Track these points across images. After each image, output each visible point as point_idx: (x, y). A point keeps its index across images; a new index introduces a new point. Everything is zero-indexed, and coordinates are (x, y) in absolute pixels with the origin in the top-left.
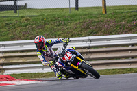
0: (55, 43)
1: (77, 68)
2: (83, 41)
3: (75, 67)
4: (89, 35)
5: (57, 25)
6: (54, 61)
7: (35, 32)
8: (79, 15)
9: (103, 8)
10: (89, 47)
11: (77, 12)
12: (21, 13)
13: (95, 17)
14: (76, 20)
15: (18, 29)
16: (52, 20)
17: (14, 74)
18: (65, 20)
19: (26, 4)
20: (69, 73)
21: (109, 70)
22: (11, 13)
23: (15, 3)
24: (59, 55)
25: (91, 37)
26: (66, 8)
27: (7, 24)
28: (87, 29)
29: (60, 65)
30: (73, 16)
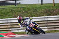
0: (26, 19)
1: (36, 30)
2: (45, 18)
3: (35, 29)
4: (47, 16)
5: (33, 11)
6: (26, 27)
7: (24, 14)
8: (43, 7)
9: (53, 4)
10: (47, 21)
11: (42, 6)
12: (18, 6)
13: (50, 8)
14: (42, 9)
15: (17, 13)
16: (31, 9)
17: (15, 32)
18: (37, 9)
19: (20, 2)
20: (32, 32)
21: (56, 30)
22: (13, 6)
23: (15, 2)
24: (28, 24)
25: (48, 17)
26: (37, 4)
27: (12, 11)
28: (46, 13)
29: (28, 28)
30: (40, 7)
